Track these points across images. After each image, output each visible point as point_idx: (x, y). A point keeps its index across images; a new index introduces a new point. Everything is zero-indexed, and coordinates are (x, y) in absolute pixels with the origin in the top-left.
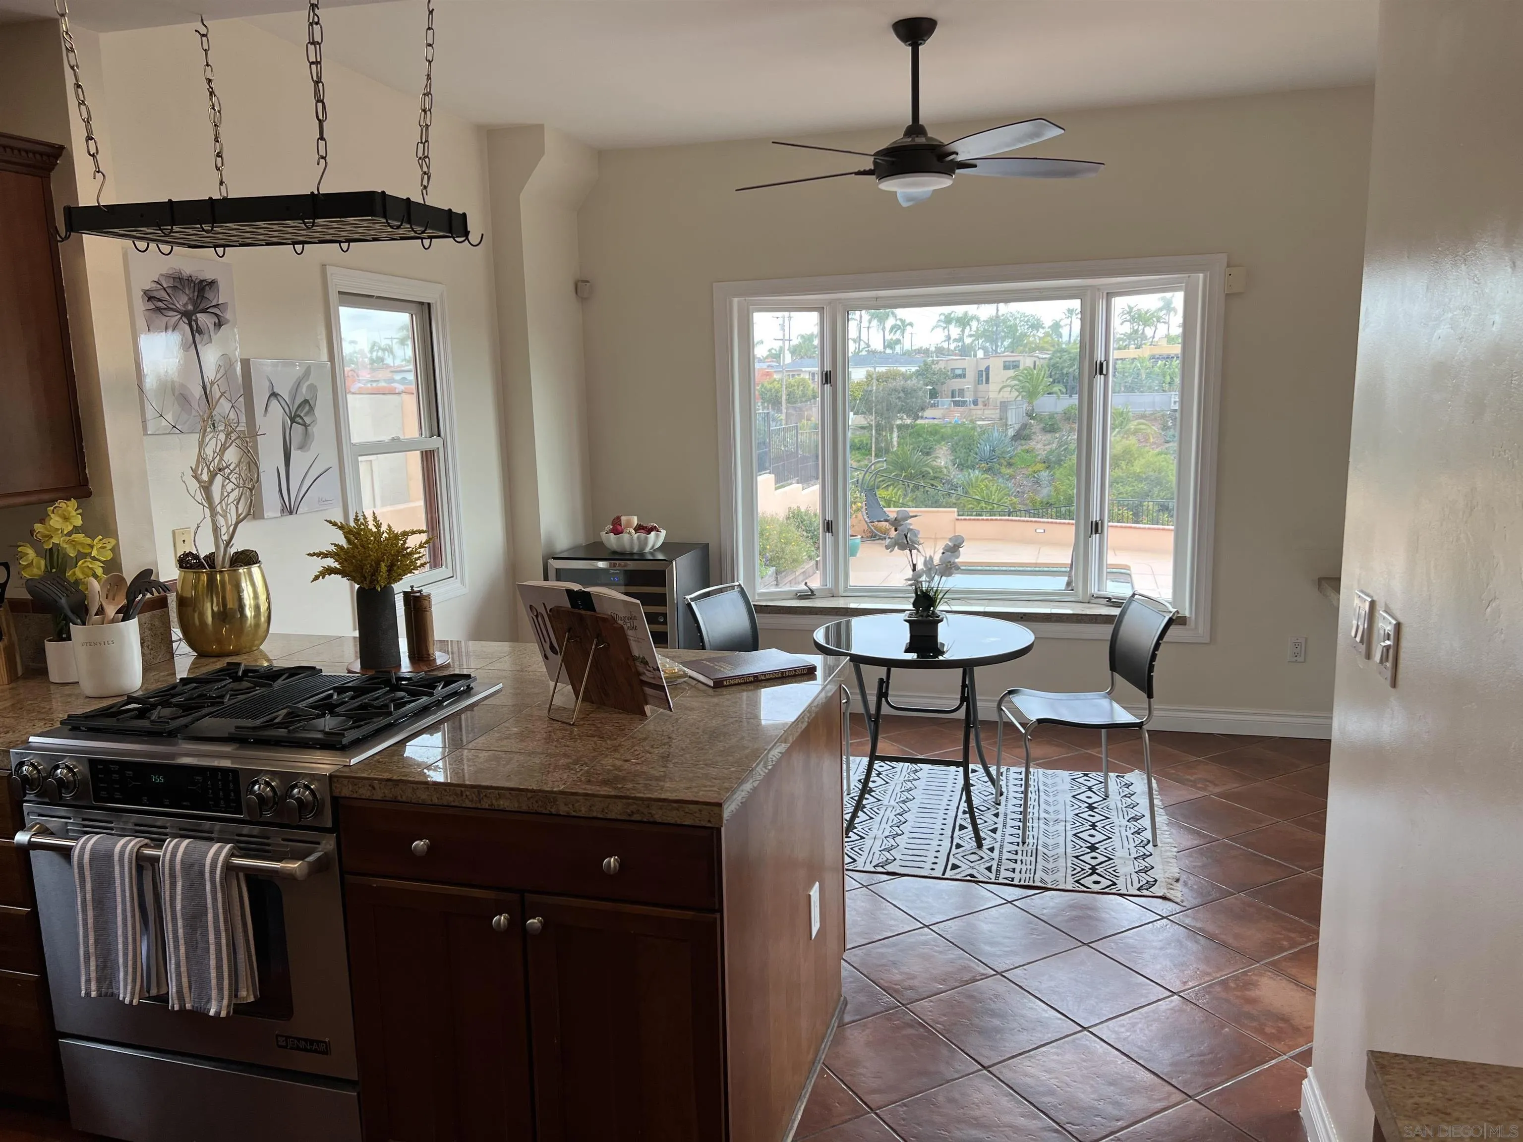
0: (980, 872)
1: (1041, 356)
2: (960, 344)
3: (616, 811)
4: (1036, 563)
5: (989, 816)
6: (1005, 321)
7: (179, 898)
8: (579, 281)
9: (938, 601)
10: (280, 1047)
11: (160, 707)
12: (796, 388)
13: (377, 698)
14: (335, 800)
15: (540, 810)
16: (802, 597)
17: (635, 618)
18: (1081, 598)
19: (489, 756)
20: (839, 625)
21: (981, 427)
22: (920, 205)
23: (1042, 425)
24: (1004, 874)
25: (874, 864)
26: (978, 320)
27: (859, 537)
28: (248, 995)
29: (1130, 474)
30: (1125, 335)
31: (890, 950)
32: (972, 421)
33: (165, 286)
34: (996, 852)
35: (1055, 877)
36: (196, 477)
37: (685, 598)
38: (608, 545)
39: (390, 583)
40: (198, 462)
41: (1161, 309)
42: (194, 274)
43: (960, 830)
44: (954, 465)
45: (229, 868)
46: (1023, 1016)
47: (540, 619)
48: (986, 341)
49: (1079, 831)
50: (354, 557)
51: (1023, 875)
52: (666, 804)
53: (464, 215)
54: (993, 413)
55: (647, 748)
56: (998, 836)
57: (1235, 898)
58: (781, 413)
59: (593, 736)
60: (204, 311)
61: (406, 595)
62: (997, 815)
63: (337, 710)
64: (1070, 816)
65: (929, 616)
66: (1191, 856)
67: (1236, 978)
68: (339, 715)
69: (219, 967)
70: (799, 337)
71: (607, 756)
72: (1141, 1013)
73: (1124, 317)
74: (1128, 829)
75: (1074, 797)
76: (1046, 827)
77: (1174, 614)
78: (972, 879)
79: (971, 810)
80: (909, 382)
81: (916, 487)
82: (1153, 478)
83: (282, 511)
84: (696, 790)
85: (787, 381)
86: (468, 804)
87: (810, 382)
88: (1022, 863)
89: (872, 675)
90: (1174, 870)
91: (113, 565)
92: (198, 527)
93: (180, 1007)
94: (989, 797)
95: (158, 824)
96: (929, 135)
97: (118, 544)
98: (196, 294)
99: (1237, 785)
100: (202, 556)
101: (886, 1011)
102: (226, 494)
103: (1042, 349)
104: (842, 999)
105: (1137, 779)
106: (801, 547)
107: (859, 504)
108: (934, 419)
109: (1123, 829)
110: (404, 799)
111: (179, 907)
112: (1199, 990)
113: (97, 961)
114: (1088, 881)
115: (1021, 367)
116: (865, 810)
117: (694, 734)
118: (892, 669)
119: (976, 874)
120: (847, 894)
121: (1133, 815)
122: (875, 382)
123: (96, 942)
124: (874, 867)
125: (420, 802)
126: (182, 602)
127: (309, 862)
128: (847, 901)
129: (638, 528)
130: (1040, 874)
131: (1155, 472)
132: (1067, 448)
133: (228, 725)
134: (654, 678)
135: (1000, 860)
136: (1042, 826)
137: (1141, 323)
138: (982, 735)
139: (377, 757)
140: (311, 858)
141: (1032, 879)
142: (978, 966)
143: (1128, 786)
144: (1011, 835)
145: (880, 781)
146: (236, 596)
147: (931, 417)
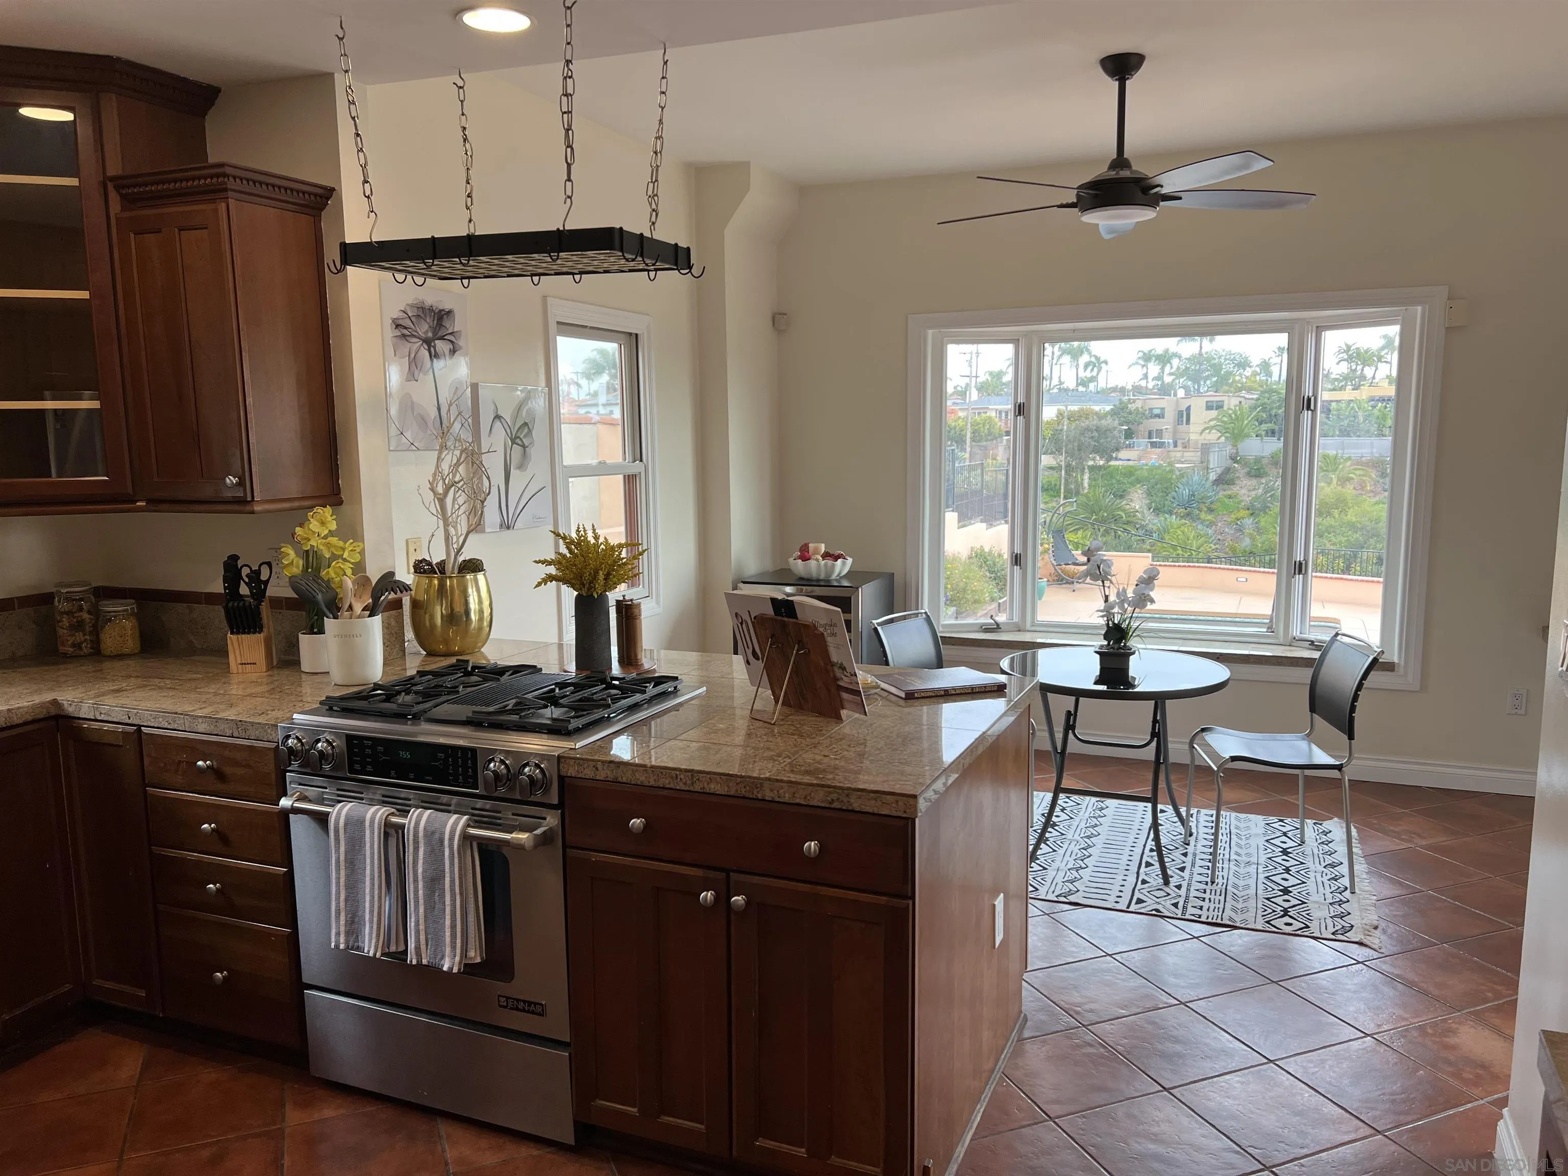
0: (1166, 907)
1: (1247, 396)
2: (1159, 383)
3: (818, 799)
4: (1236, 614)
5: (1177, 855)
6: (1209, 359)
7: (421, 862)
8: (776, 314)
9: (1130, 633)
10: (501, 1006)
11: (403, 694)
12: (981, 425)
13: (596, 693)
14: (562, 779)
15: (747, 795)
16: (987, 630)
17: (835, 625)
18: (1282, 640)
19: (700, 747)
20: (1025, 655)
21: (1180, 470)
22: (1122, 237)
23: (1247, 470)
24: (1191, 910)
25: (1056, 893)
26: (1180, 357)
27: (1045, 580)
28: (475, 956)
29: (1344, 524)
30: (1341, 375)
31: (1071, 975)
32: (1170, 464)
33: (410, 315)
34: (1184, 889)
35: (1244, 916)
36: (432, 490)
37: (871, 622)
38: (796, 572)
39: (605, 591)
40: (435, 475)
41: (1383, 348)
42: (435, 305)
43: (1146, 867)
44: (1150, 509)
45: (466, 838)
46: (1207, 1045)
47: (744, 625)
48: (1189, 379)
49: (1271, 874)
50: (575, 565)
51: (1211, 913)
52: (864, 794)
53: (688, 249)
54: (1193, 456)
55: (845, 747)
56: (1186, 874)
57: (1439, 949)
58: (965, 452)
59: (793, 734)
60: (442, 338)
61: (619, 604)
62: (1185, 855)
63: (561, 701)
64: (1263, 859)
65: (1121, 648)
66: (1391, 905)
67: (1435, 1024)
68: (563, 706)
69: (453, 927)
70: (987, 374)
71: (808, 751)
72: (1330, 1051)
73: (1341, 355)
74: (1324, 875)
75: (1267, 841)
76: (1237, 869)
77: (1379, 654)
78: (1158, 914)
79: (1159, 848)
80: (1103, 422)
81: (1107, 532)
82: (1369, 528)
83: (501, 526)
84: (892, 783)
85: (972, 418)
86: (681, 786)
87: (997, 420)
88: (1210, 901)
89: (1061, 705)
90: (1372, 917)
91: (359, 567)
92: (433, 535)
93: (418, 961)
94: (1177, 837)
95: (402, 796)
96: (1134, 168)
97: (364, 549)
98: (435, 322)
99: (1445, 839)
100: (434, 563)
101: (1066, 1030)
102: (457, 507)
103: (1249, 390)
104: (1023, 1015)
105: (1336, 828)
106: (984, 587)
107: (1047, 546)
108: (1129, 460)
109: (1319, 875)
110: (624, 780)
111: (420, 870)
112: (1394, 1034)
113: (346, 917)
114: (1280, 923)
115: (1225, 408)
116: (1048, 842)
117: (888, 737)
118: (1081, 699)
119: (1162, 909)
120: (1030, 920)
121: (1330, 862)
122: (1066, 422)
123: (346, 900)
124: (1057, 896)
125: (639, 783)
126: (415, 604)
127: (535, 835)
128: (1030, 928)
129: (826, 555)
130: (1228, 912)
131: (1371, 522)
132: (1274, 494)
133: (464, 711)
134: (851, 683)
135: (1187, 897)
136: (1233, 867)
137: (1359, 363)
138: (1172, 777)
139: (599, 743)
140: (538, 832)
141: (1220, 917)
142: (1162, 995)
143: (1326, 833)
144: (1200, 874)
145: (1064, 816)
146: (463, 600)
147: (1126, 457)
